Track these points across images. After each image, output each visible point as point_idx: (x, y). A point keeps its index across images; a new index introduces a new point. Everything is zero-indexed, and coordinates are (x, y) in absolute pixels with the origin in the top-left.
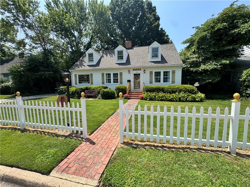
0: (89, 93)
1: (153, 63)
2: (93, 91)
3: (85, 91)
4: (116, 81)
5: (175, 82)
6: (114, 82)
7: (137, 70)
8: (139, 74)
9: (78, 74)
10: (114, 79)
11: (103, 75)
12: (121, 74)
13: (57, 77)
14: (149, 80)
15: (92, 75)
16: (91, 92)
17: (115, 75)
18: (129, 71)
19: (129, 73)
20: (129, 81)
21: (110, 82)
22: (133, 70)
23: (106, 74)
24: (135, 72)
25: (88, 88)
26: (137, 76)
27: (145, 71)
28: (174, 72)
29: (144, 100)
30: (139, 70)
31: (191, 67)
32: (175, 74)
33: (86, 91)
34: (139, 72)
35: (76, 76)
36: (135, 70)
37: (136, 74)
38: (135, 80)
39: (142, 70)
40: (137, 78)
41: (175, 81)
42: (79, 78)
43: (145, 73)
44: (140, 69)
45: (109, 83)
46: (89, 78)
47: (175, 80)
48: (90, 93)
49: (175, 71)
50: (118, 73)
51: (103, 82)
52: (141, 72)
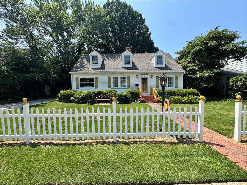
0: (103, 97)
1: (159, 69)
2: (106, 95)
4: (123, 85)
5: (178, 87)
6: (121, 86)
7: (145, 75)
8: (147, 79)
9: (80, 77)
10: (121, 83)
11: (110, 78)
12: (129, 78)
14: (156, 85)
15: (97, 78)
16: (104, 96)
17: (123, 79)
18: (137, 75)
19: (137, 77)
20: (137, 85)
21: (117, 86)
22: (141, 74)
23: (113, 78)
24: (143, 77)
25: (101, 92)
26: (144, 81)
27: (152, 76)
28: (177, 78)
29: (160, 103)
30: (146, 75)
31: (189, 74)
33: (99, 96)
34: (146, 77)
35: (77, 79)
36: (143, 75)
37: (144, 79)
38: (143, 84)
39: (150, 75)
40: (144, 82)
41: (178, 86)
42: (81, 81)
43: (152, 77)
44: (148, 74)
46: (93, 81)
47: (178, 84)
49: (178, 76)
50: (126, 77)
51: (109, 86)
52: (148, 77)
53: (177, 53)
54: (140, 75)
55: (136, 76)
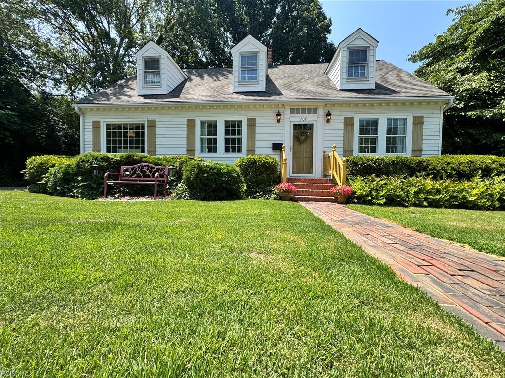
0: (138, 176)
1: (354, 94)
3: (123, 168)
4: (233, 145)
5: (423, 153)
6: (227, 150)
7: (304, 112)
8: (310, 127)
9: (106, 119)
10: (227, 141)
11: (191, 124)
12: (252, 123)
13: (34, 133)
14: (342, 146)
15: (152, 124)
17: (233, 127)
18: (278, 114)
19: (278, 121)
20: (277, 147)
21: (215, 150)
22: (292, 111)
23: (202, 123)
24: (298, 119)
26: (303, 133)
27: (329, 114)
28: (418, 122)
29: (358, 206)
30: (309, 112)
32: (424, 127)
34: (309, 119)
35: (96, 126)
36: (298, 112)
37: (300, 125)
38: (297, 144)
39: (321, 112)
40: (302, 138)
41: (424, 149)
42: (108, 135)
43: (328, 121)
44: (315, 111)
45: (210, 151)
46: (143, 135)
47: (423, 145)
48: (142, 178)
49: (423, 117)
50: (241, 121)
51: (190, 149)
52: (315, 119)
53: (413, 59)
54: (288, 112)
55: (275, 118)
